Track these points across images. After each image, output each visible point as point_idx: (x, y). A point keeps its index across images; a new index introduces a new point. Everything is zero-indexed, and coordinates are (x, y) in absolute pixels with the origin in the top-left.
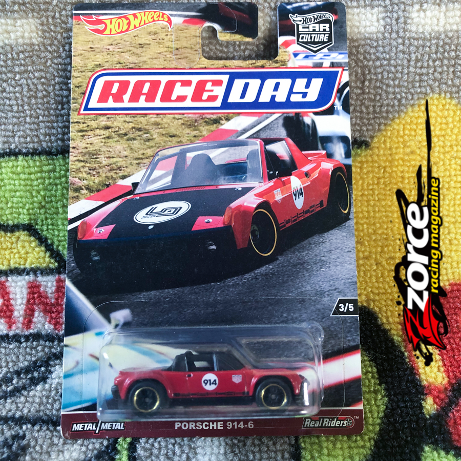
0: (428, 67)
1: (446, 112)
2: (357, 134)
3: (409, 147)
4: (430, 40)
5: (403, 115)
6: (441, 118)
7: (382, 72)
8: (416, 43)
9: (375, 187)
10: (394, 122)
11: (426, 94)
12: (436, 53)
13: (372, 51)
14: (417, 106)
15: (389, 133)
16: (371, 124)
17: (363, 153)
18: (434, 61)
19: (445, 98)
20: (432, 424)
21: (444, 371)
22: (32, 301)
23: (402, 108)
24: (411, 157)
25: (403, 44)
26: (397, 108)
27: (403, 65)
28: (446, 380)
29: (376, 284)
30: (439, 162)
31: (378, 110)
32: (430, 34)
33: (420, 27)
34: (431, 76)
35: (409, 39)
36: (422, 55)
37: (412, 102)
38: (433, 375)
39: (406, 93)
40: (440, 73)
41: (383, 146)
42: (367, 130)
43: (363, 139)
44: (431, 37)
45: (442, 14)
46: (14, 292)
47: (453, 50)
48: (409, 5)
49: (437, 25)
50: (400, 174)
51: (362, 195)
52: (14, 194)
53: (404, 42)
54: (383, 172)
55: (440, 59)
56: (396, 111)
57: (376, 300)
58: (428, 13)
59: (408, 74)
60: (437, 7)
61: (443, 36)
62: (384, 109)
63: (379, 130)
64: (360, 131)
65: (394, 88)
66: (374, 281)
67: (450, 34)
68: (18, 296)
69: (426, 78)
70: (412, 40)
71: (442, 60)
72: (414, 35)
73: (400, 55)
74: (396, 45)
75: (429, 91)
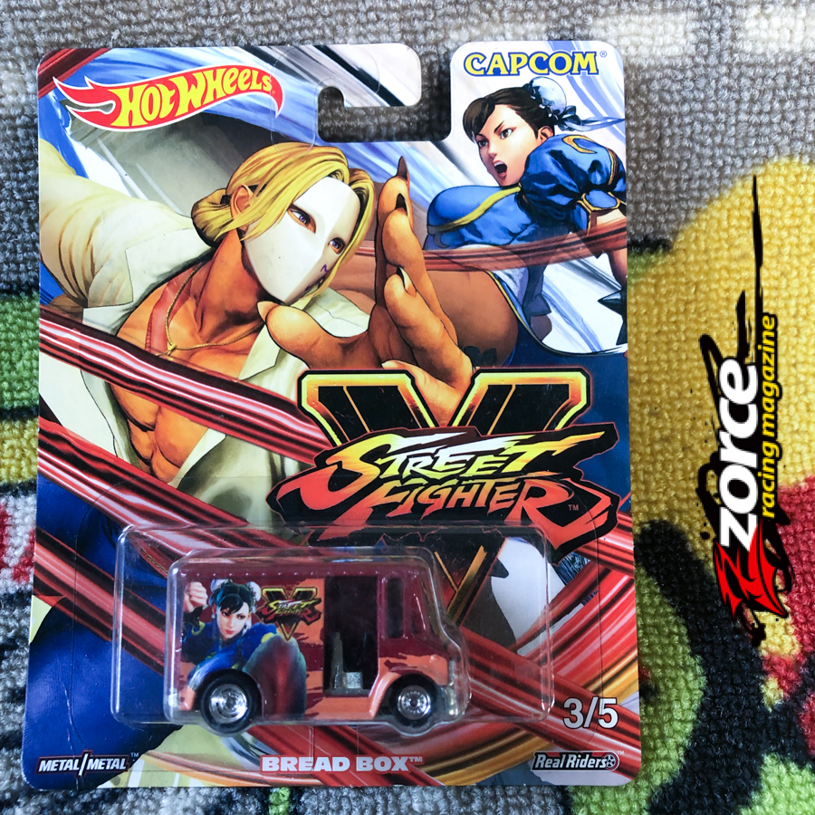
0: (769, 113)
1: (802, 187)
2: (650, 229)
3: (737, 247)
4: (776, 67)
5: (726, 193)
6: (793, 196)
7: (693, 122)
8: (751, 72)
9: (682, 317)
10: (713, 205)
11: (766, 157)
12: (786, 89)
13: (676, 87)
15: (704, 225)
16: (674, 212)
17: (661, 261)
18: (782, 102)
19: (800, 164)
20: (776, 722)
21: (795, 634)
23: (726, 181)
24: (742, 265)
25: (729, 75)
26: (717, 183)
27: (727, 111)
28: (798, 647)
29: (683, 484)
30: (791, 272)
31: (684, 186)
32: (776, 56)
33: (759, 44)
34: (776, 128)
35: (739, 65)
37: (742, 171)
38: (777, 641)
39: (733, 157)
40: (793, 122)
41: (693, 246)
42: (667, 221)
43: (659, 237)
44: (777, 64)
45: (800, 24)
48: (741, 6)
49: (790, 42)
50: (723, 294)
51: (659, 333)
53: (730, 70)
54: (695, 292)
55: (792, 98)
56: (715, 187)
57: (684, 511)
58: (776, 21)
59: (736, 125)
60: (791, 9)
61: (799, 61)
62: (695, 185)
63: (687, 220)
64: (654, 224)
65: (712, 149)
66: (680, 478)
69: (767, 131)
70: (744, 68)
71: (796, 100)
72: (748, 59)
73: (724, 94)
74: (717, 76)
75: (772, 152)
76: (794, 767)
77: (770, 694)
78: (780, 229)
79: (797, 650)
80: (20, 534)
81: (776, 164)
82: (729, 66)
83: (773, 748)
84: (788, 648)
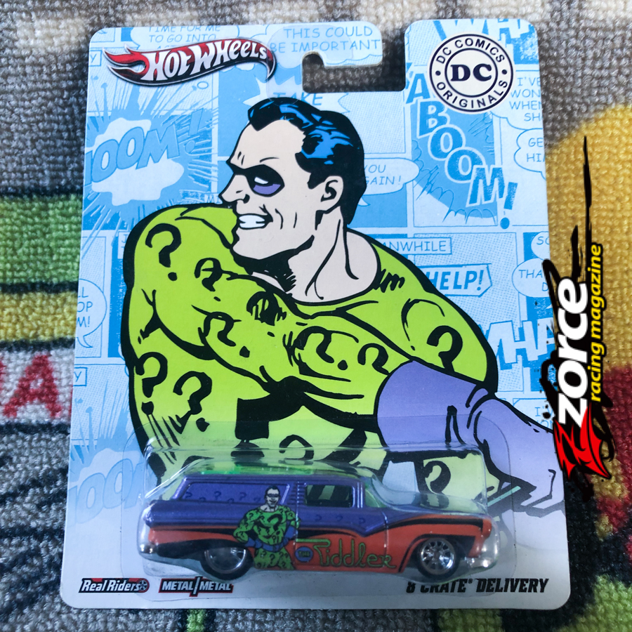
0: (609, 68)
4: (614, 30)
5: (574, 133)
6: (627, 136)
7: (548, 76)
8: (594, 35)
10: (562, 143)
11: (606, 104)
12: (622, 48)
14: (593, 121)
15: (555, 158)
18: (619, 59)
20: (606, 549)
21: (623, 482)
23: (573, 124)
25: (576, 37)
26: (566, 124)
27: (574, 66)
30: (624, 197)
32: (614, 22)
33: (600, 12)
34: (614, 80)
35: (584, 29)
36: (603, 51)
37: (586, 116)
38: (610, 487)
39: (579, 103)
40: (627, 76)
44: (614, 27)
46: (58, 370)
49: (624, 10)
50: (570, 214)
52: (60, 242)
53: (578, 33)
55: (627, 56)
56: (565, 129)
59: (583, 76)
62: (549, 125)
65: (563, 97)
68: (63, 376)
69: (607, 83)
70: (588, 31)
71: (629, 57)
72: (592, 24)
73: (572, 52)
74: (567, 38)
75: (610, 100)
76: (621, 586)
77: (602, 528)
78: (616, 163)
79: (626, 493)
80: (12, 380)
81: (613, 110)
82: (577, 30)
83: (604, 570)
84: (618, 493)
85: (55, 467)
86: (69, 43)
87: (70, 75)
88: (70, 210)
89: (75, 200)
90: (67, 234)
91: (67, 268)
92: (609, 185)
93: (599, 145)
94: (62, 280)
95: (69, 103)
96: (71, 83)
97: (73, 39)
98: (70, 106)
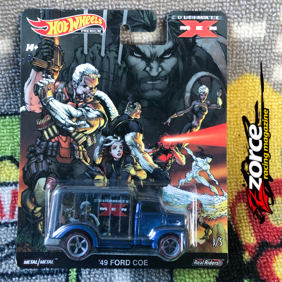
0: (243, 58)
1: (254, 83)
3: (233, 104)
4: (244, 43)
6: (251, 86)
8: (236, 44)
11: (242, 73)
12: (247, 50)
14: (237, 80)
18: (247, 54)
19: (253, 75)
20: (248, 267)
21: (254, 236)
22: (14, 202)
24: (234, 109)
28: (255, 241)
32: (244, 39)
33: (238, 35)
34: (245, 63)
35: (232, 42)
36: (240, 51)
37: (234, 78)
38: (248, 239)
39: (231, 73)
40: (250, 62)
44: (244, 41)
45: (251, 28)
46: (3, 197)
47: (257, 48)
48: (232, 23)
49: (248, 34)
52: (2, 138)
55: (250, 53)
58: (242, 27)
59: (232, 61)
60: (248, 24)
61: (251, 41)
67: (256, 40)
68: (6, 199)
69: (242, 64)
71: (251, 54)
72: (234, 40)
75: (244, 72)
77: (246, 258)
78: (247, 98)
79: (255, 242)
83: (247, 277)
84: (252, 241)
85: (4, 243)
86: (3, 50)
87: (5, 64)
88: (7, 123)
89: (9, 119)
90: (6, 134)
91: (6, 150)
92: (244, 107)
93: (240, 90)
94: (3, 155)
95: (5, 76)
96: (5, 68)
97: (5, 48)
98: (5, 77)
